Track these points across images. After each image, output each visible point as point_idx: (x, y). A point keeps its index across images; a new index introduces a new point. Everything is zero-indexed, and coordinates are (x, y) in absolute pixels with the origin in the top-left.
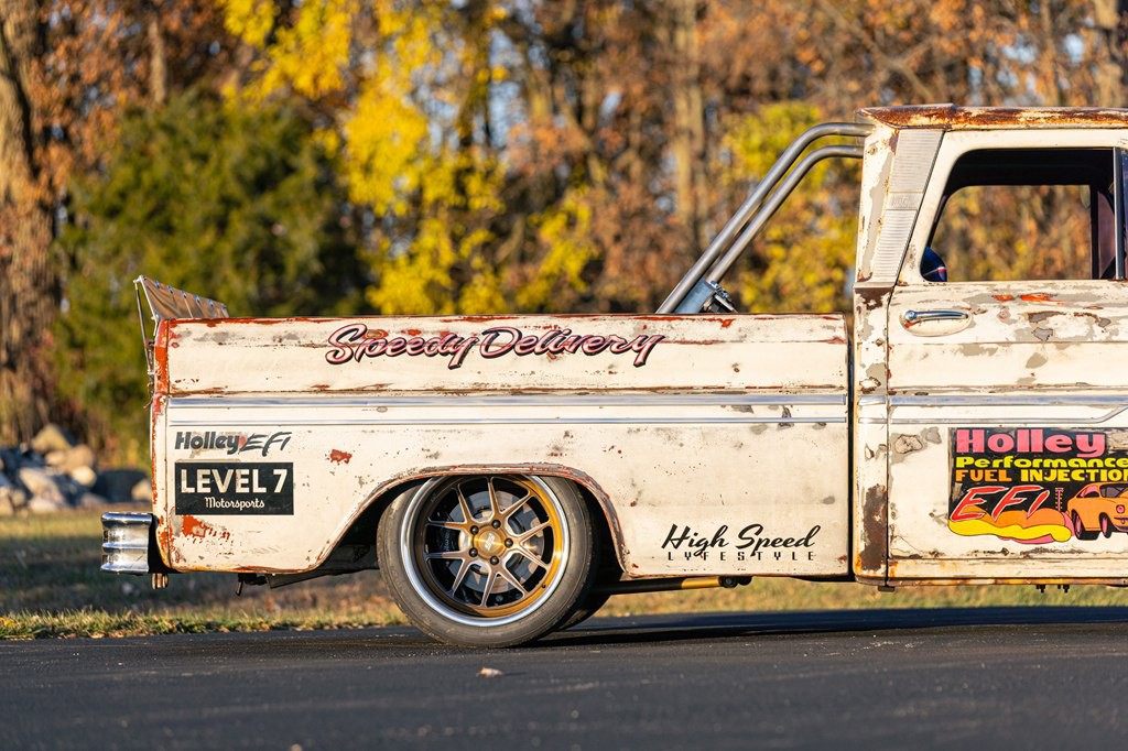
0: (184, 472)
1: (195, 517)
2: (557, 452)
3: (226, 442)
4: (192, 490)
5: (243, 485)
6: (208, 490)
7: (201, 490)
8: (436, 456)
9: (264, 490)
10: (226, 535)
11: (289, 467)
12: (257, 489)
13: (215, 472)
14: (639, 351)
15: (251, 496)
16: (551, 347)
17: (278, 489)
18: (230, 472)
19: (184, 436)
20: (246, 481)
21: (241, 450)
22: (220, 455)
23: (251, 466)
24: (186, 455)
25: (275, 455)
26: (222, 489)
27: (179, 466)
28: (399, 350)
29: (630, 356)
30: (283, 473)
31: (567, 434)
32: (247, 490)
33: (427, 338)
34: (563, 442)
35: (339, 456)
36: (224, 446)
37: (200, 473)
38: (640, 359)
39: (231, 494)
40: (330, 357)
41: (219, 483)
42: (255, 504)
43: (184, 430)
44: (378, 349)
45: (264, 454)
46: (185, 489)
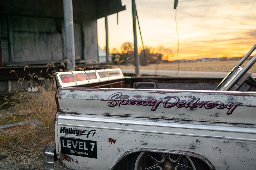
0: (63, 140)
1: (67, 155)
2: (193, 147)
3: (75, 132)
4: (66, 146)
5: (81, 147)
6: (70, 147)
7: (68, 147)
8: (146, 144)
9: (87, 149)
10: (77, 162)
11: (95, 142)
12: (85, 149)
13: (72, 141)
14: (229, 109)
15: (83, 151)
16: (191, 105)
17: (92, 150)
18: (77, 142)
19: (63, 129)
20: (82, 146)
21: (80, 135)
22: (73, 136)
23: (83, 141)
24: (63, 135)
25: (91, 138)
26: (75, 147)
27: (62, 138)
28: (133, 103)
29: (225, 110)
30: (93, 144)
31: (197, 141)
32: (82, 149)
33: (143, 99)
34: (196, 144)
35: (112, 141)
36: (75, 133)
37: (68, 141)
38: (230, 112)
39: (77, 149)
40: (109, 104)
41: (74, 145)
42: (85, 153)
43: (63, 127)
44: (126, 102)
45: (87, 137)
46: (64, 146)
